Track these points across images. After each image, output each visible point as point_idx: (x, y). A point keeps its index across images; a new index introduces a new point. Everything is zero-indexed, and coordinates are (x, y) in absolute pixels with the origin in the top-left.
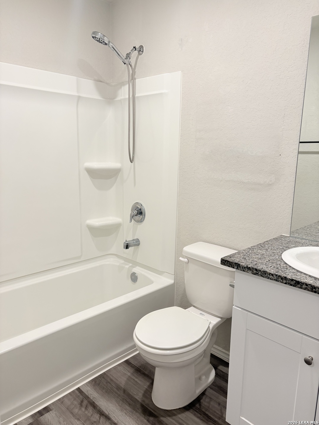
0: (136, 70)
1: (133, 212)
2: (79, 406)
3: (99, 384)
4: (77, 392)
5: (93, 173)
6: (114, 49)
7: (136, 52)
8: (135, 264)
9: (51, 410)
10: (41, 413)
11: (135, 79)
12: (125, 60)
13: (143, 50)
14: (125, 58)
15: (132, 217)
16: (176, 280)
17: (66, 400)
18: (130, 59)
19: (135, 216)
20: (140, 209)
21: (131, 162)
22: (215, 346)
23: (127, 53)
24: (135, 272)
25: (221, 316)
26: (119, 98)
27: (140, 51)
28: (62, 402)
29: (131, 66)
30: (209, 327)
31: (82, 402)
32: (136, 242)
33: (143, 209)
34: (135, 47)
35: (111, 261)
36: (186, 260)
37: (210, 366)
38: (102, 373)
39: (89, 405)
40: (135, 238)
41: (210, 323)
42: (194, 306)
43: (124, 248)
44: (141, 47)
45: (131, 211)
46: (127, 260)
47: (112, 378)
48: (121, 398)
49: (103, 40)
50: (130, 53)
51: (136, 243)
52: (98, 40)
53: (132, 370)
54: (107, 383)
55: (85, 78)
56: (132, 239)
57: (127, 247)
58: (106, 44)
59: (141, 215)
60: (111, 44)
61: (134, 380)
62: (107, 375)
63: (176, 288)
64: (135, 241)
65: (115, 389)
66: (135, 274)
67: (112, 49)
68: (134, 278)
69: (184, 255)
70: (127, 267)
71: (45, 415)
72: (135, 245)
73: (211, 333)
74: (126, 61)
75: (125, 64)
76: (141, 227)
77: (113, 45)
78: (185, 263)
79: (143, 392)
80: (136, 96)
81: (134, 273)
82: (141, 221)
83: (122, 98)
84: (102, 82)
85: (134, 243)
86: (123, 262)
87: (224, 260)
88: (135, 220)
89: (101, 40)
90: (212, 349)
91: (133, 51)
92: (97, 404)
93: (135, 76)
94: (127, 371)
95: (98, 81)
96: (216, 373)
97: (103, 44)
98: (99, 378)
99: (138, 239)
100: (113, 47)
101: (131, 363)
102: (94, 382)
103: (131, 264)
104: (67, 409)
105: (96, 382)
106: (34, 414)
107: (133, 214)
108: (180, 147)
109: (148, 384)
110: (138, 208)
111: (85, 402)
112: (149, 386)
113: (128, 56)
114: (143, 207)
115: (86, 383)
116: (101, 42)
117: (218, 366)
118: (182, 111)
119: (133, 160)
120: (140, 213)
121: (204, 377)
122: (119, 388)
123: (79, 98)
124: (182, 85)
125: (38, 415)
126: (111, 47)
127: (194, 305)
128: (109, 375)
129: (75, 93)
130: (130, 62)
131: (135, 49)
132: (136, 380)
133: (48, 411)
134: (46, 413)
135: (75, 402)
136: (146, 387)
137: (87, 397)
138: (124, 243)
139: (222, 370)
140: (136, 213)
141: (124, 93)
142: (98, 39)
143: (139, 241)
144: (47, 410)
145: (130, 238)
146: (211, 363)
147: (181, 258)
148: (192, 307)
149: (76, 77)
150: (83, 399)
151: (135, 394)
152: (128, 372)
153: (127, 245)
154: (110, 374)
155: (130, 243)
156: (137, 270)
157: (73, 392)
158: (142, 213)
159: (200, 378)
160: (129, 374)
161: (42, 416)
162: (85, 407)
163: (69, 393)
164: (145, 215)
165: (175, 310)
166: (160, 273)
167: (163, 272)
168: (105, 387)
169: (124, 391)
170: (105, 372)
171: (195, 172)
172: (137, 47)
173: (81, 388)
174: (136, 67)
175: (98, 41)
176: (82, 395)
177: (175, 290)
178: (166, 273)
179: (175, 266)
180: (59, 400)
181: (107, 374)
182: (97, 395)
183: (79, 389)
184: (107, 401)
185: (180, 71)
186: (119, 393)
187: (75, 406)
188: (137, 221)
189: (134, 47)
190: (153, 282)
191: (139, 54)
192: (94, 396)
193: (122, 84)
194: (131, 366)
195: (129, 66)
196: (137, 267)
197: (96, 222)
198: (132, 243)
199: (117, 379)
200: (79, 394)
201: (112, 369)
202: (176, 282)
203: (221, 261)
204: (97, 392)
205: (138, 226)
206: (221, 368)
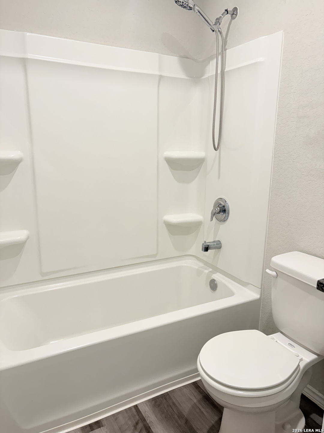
0: (228, 39)
1: (215, 210)
2: (133, 428)
3: (159, 406)
4: (134, 410)
5: (173, 163)
6: (201, 14)
7: (229, 16)
8: (216, 270)
9: (103, 426)
10: (91, 427)
11: (226, 50)
12: (214, 26)
13: (237, 13)
14: (214, 23)
15: (213, 214)
16: (262, 295)
17: (120, 417)
18: (220, 24)
19: (217, 213)
20: (224, 206)
21: (216, 150)
22: (308, 386)
23: (217, 18)
24: (215, 279)
25: (318, 352)
26: (206, 76)
27: (233, 14)
28: (116, 419)
29: (221, 33)
30: (299, 365)
31: (137, 423)
32: (217, 244)
33: (227, 206)
34: (227, 10)
35: (190, 263)
36: (274, 273)
37: (300, 411)
38: (165, 393)
39: (144, 429)
40: (217, 239)
41: (301, 360)
42: (282, 333)
43: (202, 250)
44: (235, 9)
45: (214, 207)
46: (206, 264)
47: (174, 401)
48: (181, 430)
49: (187, 4)
50: (221, 17)
51: (217, 246)
52: (181, 4)
53: (199, 397)
54: (168, 406)
55: (169, 55)
56: (212, 241)
57: (206, 249)
58: (191, 9)
59: (224, 213)
60: (196, 8)
61: (200, 409)
62: (170, 397)
63: (262, 304)
64: (215, 243)
65: (176, 416)
66: (215, 281)
67: (199, 14)
68: (213, 285)
69: (272, 267)
70: (206, 271)
71: (96, 430)
72: (215, 248)
73: (301, 374)
74: (215, 28)
75: (213, 31)
76: (224, 227)
77: (199, 9)
78: (274, 277)
79: (208, 428)
80: (225, 70)
81: (213, 279)
82: (224, 220)
83: (210, 75)
84: (188, 58)
85: (214, 245)
86: (202, 265)
87: (322, 284)
88: (217, 219)
89: (185, 4)
90: (305, 389)
91: (224, 15)
92: (153, 430)
93: (227, 47)
94: (193, 396)
95: (183, 58)
96: (306, 423)
97: (188, 9)
98: (161, 398)
99: (219, 241)
100: (199, 11)
101: (200, 387)
102: (153, 402)
103: (212, 269)
104: (120, 428)
105: (157, 402)
106: (84, 426)
107: (215, 211)
108: (276, 129)
109: (216, 418)
110: (221, 204)
111: (140, 425)
112: (216, 422)
113: (218, 21)
114: (227, 204)
115: (146, 401)
116: (185, 7)
117: (311, 414)
118: (281, 83)
119: (218, 147)
120: (223, 211)
121: (288, 426)
122: (180, 415)
123: (161, 77)
124: (284, 48)
125: (88, 428)
126: (196, 11)
127: (282, 331)
128: (172, 397)
129: (157, 73)
130: (220, 28)
131: (226, 12)
132: (202, 410)
133: (99, 427)
134: (97, 429)
135: (130, 423)
136: (213, 422)
137: (143, 419)
138: (203, 244)
139: (315, 420)
140: (219, 211)
141: (211, 70)
142: (182, 2)
143: (221, 244)
144: (98, 424)
145: (210, 240)
146: (301, 407)
147: (268, 271)
148: (279, 333)
149: (158, 54)
150: (139, 420)
151: (198, 429)
152: (195, 398)
153: (208, 247)
154: (174, 396)
155: (211, 246)
156: (218, 277)
157: (130, 409)
158: (226, 211)
159: (283, 426)
160: (195, 401)
161: (92, 431)
162: (139, 430)
163: (126, 410)
164: (228, 213)
165: (255, 335)
166: (244, 284)
167: (248, 284)
168: (165, 411)
169: (187, 421)
170: (168, 393)
171: (294, 160)
172: (230, 9)
173: (139, 406)
174: (228, 36)
175: (181, 6)
176: (138, 415)
177: (261, 307)
178: (251, 285)
179: (262, 278)
180: (113, 415)
181: (170, 395)
182: (154, 419)
183: (136, 407)
184: (164, 430)
185: (282, 31)
186: (179, 422)
187: (128, 427)
188: (219, 220)
189: (225, 10)
190: (234, 294)
191: (233, 18)
192: (151, 420)
193: (211, 58)
194: (199, 391)
195: (219, 33)
196: (218, 274)
197: (174, 218)
198: (212, 245)
199: (181, 404)
200: (135, 414)
201: (176, 389)
202: (262, 297)
203: (318, 285)
204: (155, 415)
205: (221, 225)
206: (314, 416)
